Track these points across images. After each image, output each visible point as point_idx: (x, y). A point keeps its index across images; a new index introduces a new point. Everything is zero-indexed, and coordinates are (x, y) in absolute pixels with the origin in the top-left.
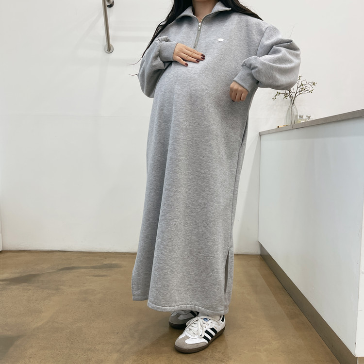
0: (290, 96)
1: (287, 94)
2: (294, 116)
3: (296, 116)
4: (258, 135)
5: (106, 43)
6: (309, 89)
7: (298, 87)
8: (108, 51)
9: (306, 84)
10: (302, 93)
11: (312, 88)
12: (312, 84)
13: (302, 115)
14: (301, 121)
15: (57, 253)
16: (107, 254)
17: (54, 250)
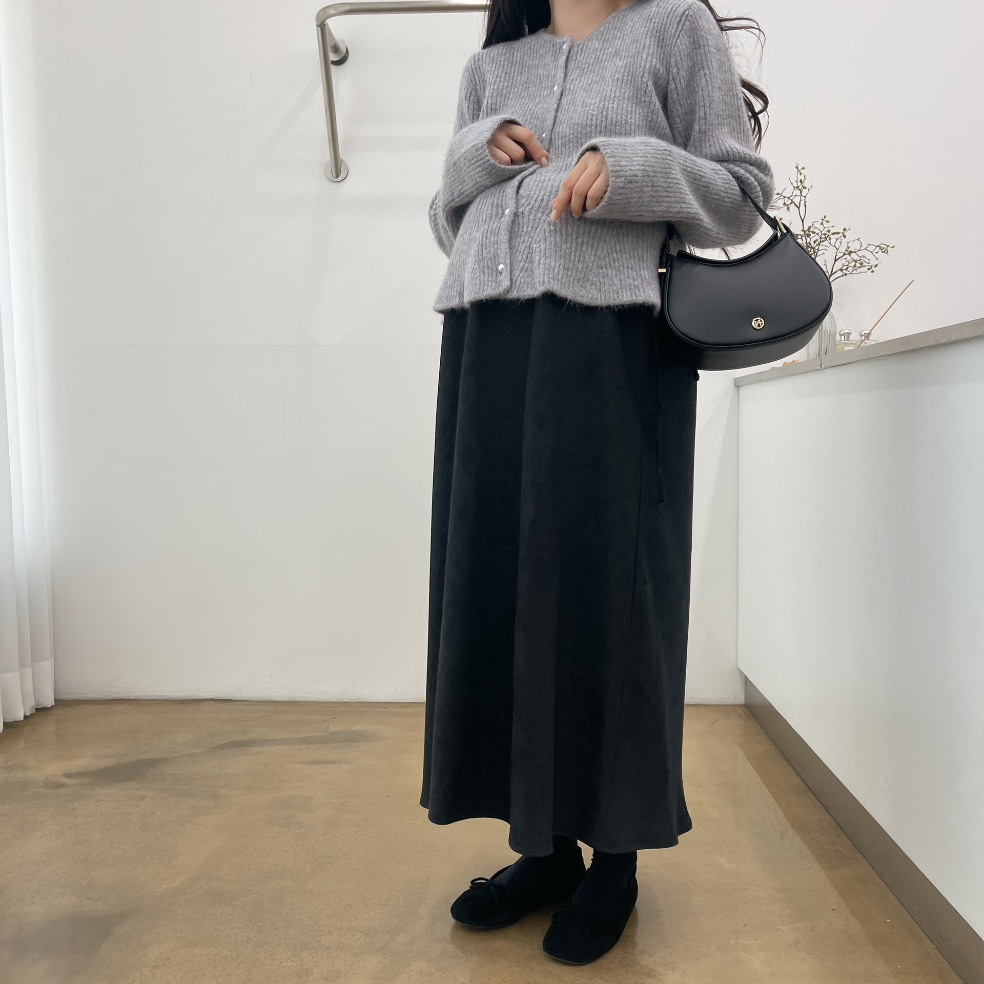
2: (827, 335)
3: (832, 335)
4: (733, 386)
5: (328, 156)
6: (868, 262)
7: (837, 258)
8: (335, 176)
9: (860, 250)
10: (849, 273)
11: (877, 259)
12: (876, 251)
13: (849, 332)
14: (845, 346)
15: (207, 706)
16: (339, 706)
17: (200, 697)
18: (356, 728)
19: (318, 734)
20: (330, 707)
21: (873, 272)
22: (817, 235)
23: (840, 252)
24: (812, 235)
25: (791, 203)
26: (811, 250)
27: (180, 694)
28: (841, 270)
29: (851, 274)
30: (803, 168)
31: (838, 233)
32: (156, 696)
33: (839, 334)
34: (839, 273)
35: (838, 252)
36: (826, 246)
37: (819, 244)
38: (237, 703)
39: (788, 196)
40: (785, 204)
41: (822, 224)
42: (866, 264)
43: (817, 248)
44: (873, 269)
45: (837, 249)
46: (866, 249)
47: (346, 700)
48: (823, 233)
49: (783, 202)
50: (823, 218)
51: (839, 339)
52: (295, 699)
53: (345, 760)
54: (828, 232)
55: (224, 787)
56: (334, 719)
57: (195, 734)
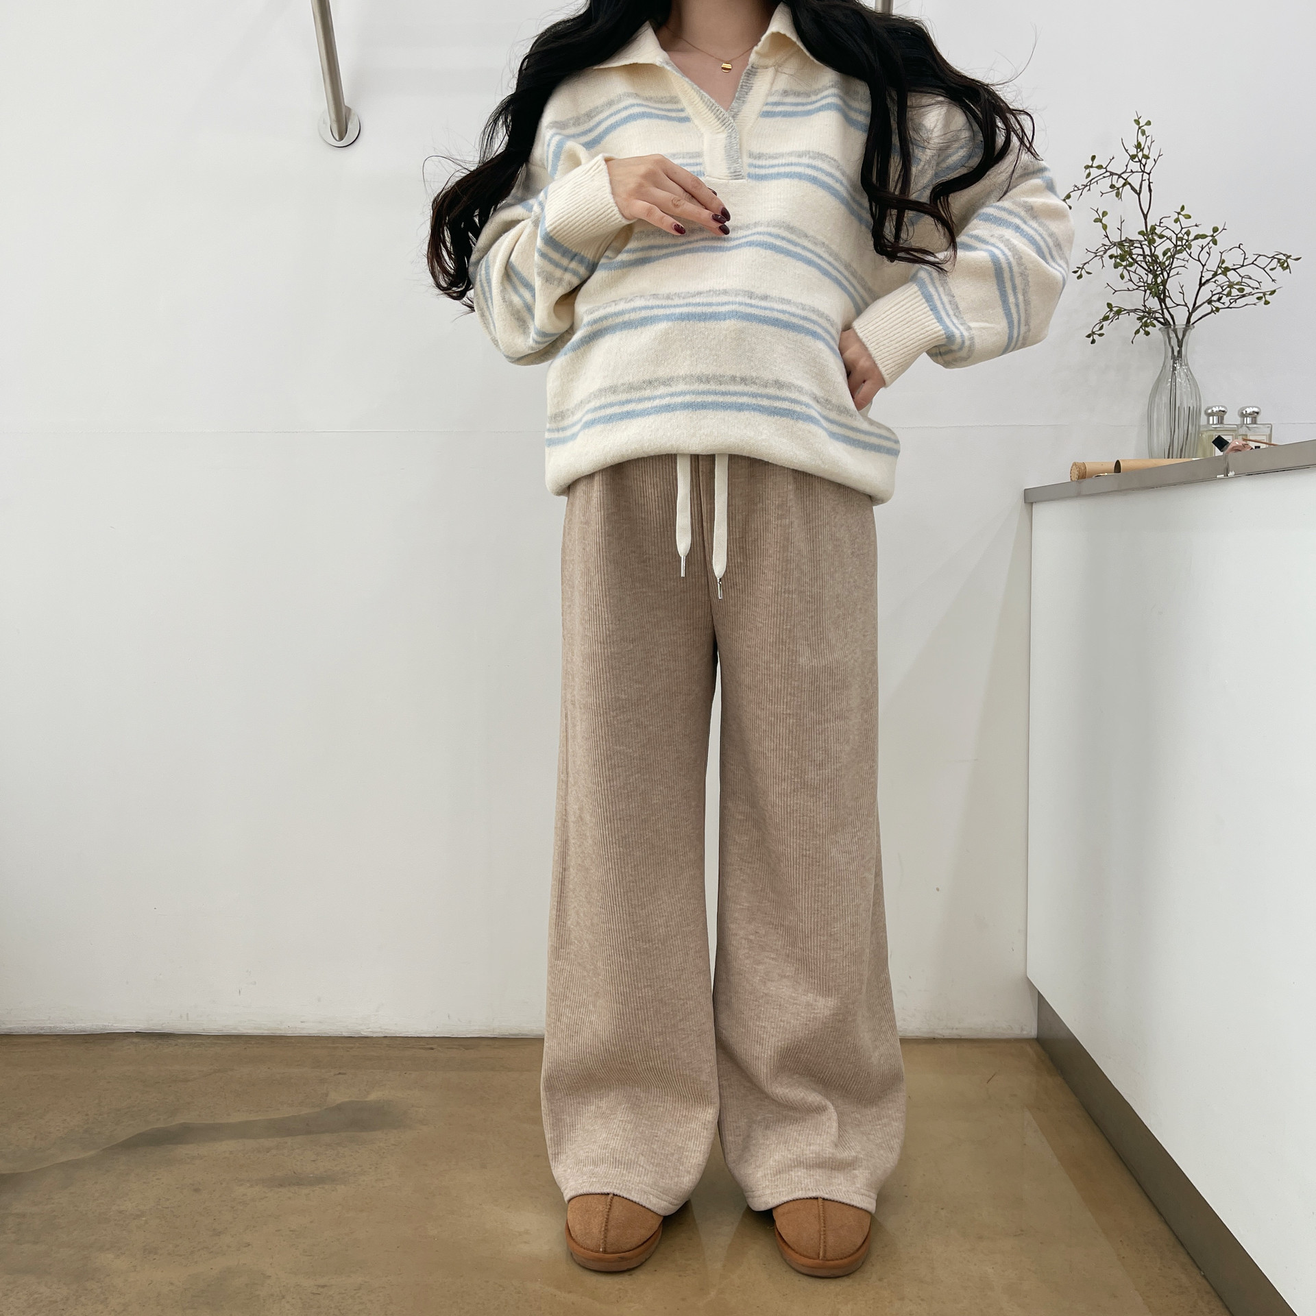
1: (1149, 312)
2: (1185, 413)
3: (1193, 414)
4: (1022, 501)
5: (321, 105)
6: (1258, 286)
7: (1203, 282)
8: (338, 139)
9: (1243, 266)
10: (1223, 306)
11: (1273, 280)
12: (1270, 267)
13: (1223, 409)
15: (128, 1047)
16: (352, 1045)
17: (118, 1029)
18: (373, 1096)
19: (305, 1111)
20: (337, 1047)
21: (1267, 303)
22: (1168, 240)
23: (1208, 270)
24: (1158, 241)
25: (1124, 185)
26: (1153, 267)
27: (83, 1025)
28: (1210, 302)
29: (1228, 307)
30: (1149, 123)
31: (1204, 236)
32: (43, 1028)
33: (1206, 412)
34: (1207, 308)
35: (1205, 270)
36: (1183, 260)
37: (1173, 257)
38: (179, 1041)
39: (1119, 173)
40: (1112, 186)
41: (1177, 221)
42: (1256, 291)
44: (1268, 298)
45: (1203, 266)
46: (1253, 263)
47: (365, 1034)
48: (1179, 236)
49: (1110, 184)
50: (1180, 210)
51: (1206, 423)
52: (281, 1032)
53: (344, 1173)
54: (1188, 236)
55: (108, 1249)
56: (341, 1076)
57: (87, 1115)
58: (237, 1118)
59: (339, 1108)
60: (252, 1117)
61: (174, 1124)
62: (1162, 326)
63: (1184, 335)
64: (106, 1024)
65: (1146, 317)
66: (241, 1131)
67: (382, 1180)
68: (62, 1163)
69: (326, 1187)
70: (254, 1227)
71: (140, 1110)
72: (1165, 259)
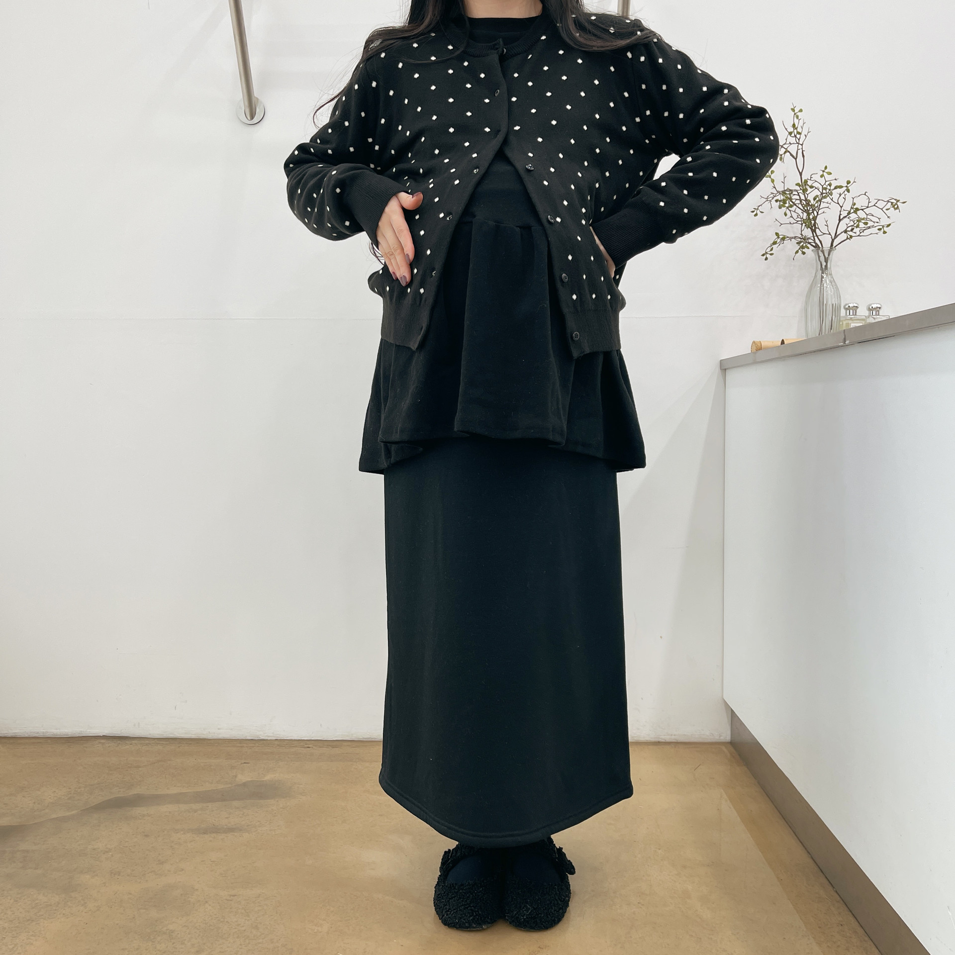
0: (816, 246)
1: (805, 239)
2: (830, 308)
3: (836, 309)
4: (718, 369)
5: (239, 95)
6: (878, 221)
7: (841, 218)
8: (249, 119)
9: (868, 207)
10: (855, 235)
11: (888, 217)
12: (886, 208)
13: (856, 305)
14: (850, 322)
15: (97, 745)
16: (254, 745)
17: (91, 734)
18: (268, 777)
19: (220, 787)
20: (243, 746)
21: (885, 232)
22: (816, 190)
23: (844, 210)
24: (810, 190)
25: (787, 152)
26: (807, 209)
27: (66, 731)
28: (846, 231)
29: (859, 236)
30: (801, 111)
31: (841, 187)
32: (38, 733)
33: (844, 307)
34: (844, 236)
35: (842, 210)
36: (827, 203)
37: (820, 201)
38: (133, 742)
41: (822, 176)
42: (878, 224)
43: (816, 205)
44: (885, 229)
45: (841, 207)
46: (874, 205)
47: (262, 738)
48: (824, 186)
50: (823, 169)
51: (844, 315)
52: (204, 736)
53: (247, 826)
54: (830, 186)
55: (85, 872)
56: (245, 764)
57: (70, 789)
58: (173, 791)
59: (245, 784)
60: (184, 790)
61: (130, 794)
62: (813, 248)
63: (829, 255)
64: (82, 730)
65: (802, 242)
66: (176, 799)
67: (275, 830)
68: (54, 819)
69: (236, 834)
70: (187, 859)
71: (106, 786)
72: (815, 202)
